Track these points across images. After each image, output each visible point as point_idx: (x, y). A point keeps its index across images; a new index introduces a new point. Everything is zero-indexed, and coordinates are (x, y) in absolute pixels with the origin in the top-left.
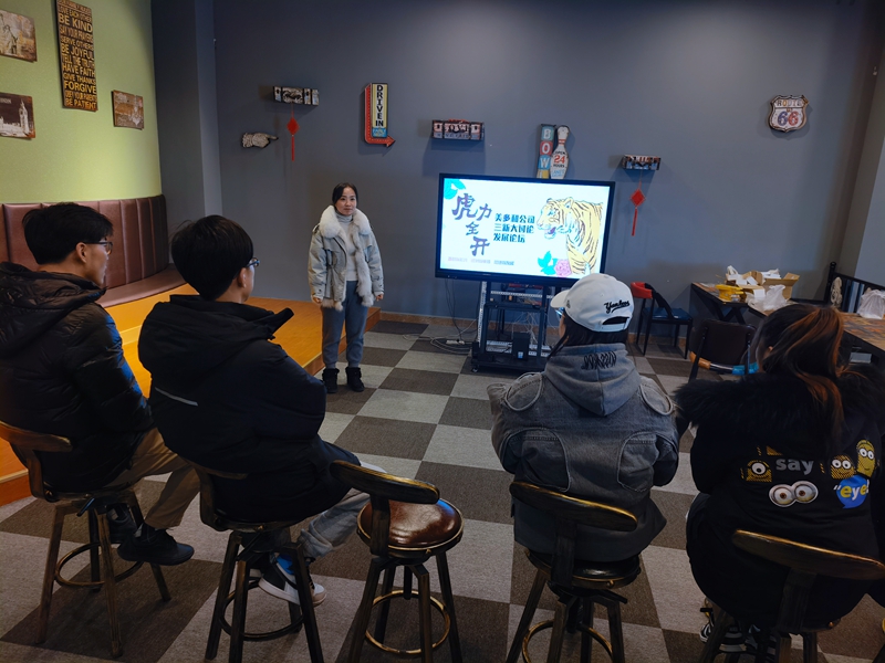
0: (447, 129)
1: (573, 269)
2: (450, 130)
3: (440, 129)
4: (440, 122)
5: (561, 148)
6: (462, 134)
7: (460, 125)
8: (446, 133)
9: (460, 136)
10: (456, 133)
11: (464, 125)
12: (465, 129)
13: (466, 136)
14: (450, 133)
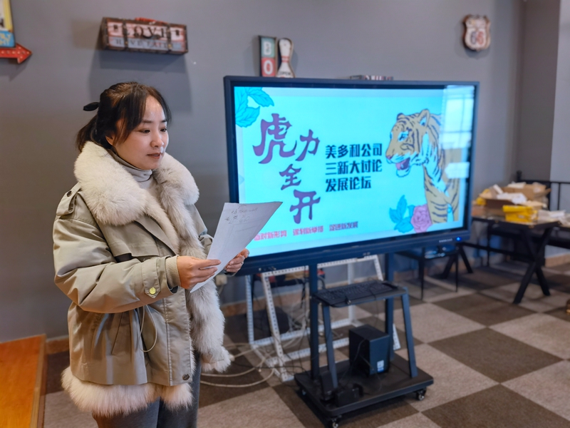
1: (434, 217)
3: (120, 33)
4: (116, 20)
5: (285, 67)
6: (157, 41)
7: (152, 28)
8: (129, 39)
9: (155, 44)
10: (147, 40)
11: (159, 28)
12: (160, 33)
13: (163, 46)
14: (138, 40)
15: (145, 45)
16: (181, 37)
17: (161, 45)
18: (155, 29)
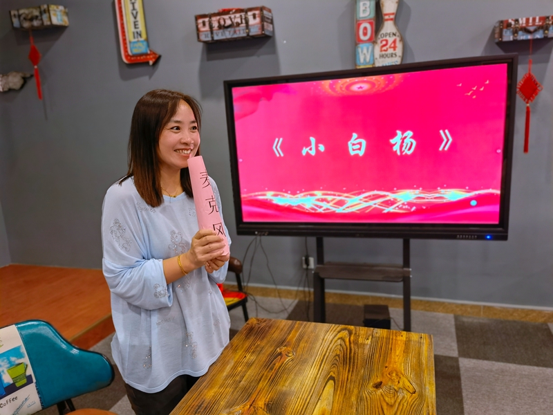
0: (215, 25)
2: (220, 27)
3: (207, 28)
4: (204, 16)
5: (389, 27)
6: (237, 29)
7: (232, 16)
8: (215, 32)
9: (235, 32)
10: (229, 29)
11: (238, 15)
12: (239, 21)
13: (242, 32)
14: (221, 31)
15: (228, 35)
16: (258, 20)
17: (241, 33)
18: (235, 17)
